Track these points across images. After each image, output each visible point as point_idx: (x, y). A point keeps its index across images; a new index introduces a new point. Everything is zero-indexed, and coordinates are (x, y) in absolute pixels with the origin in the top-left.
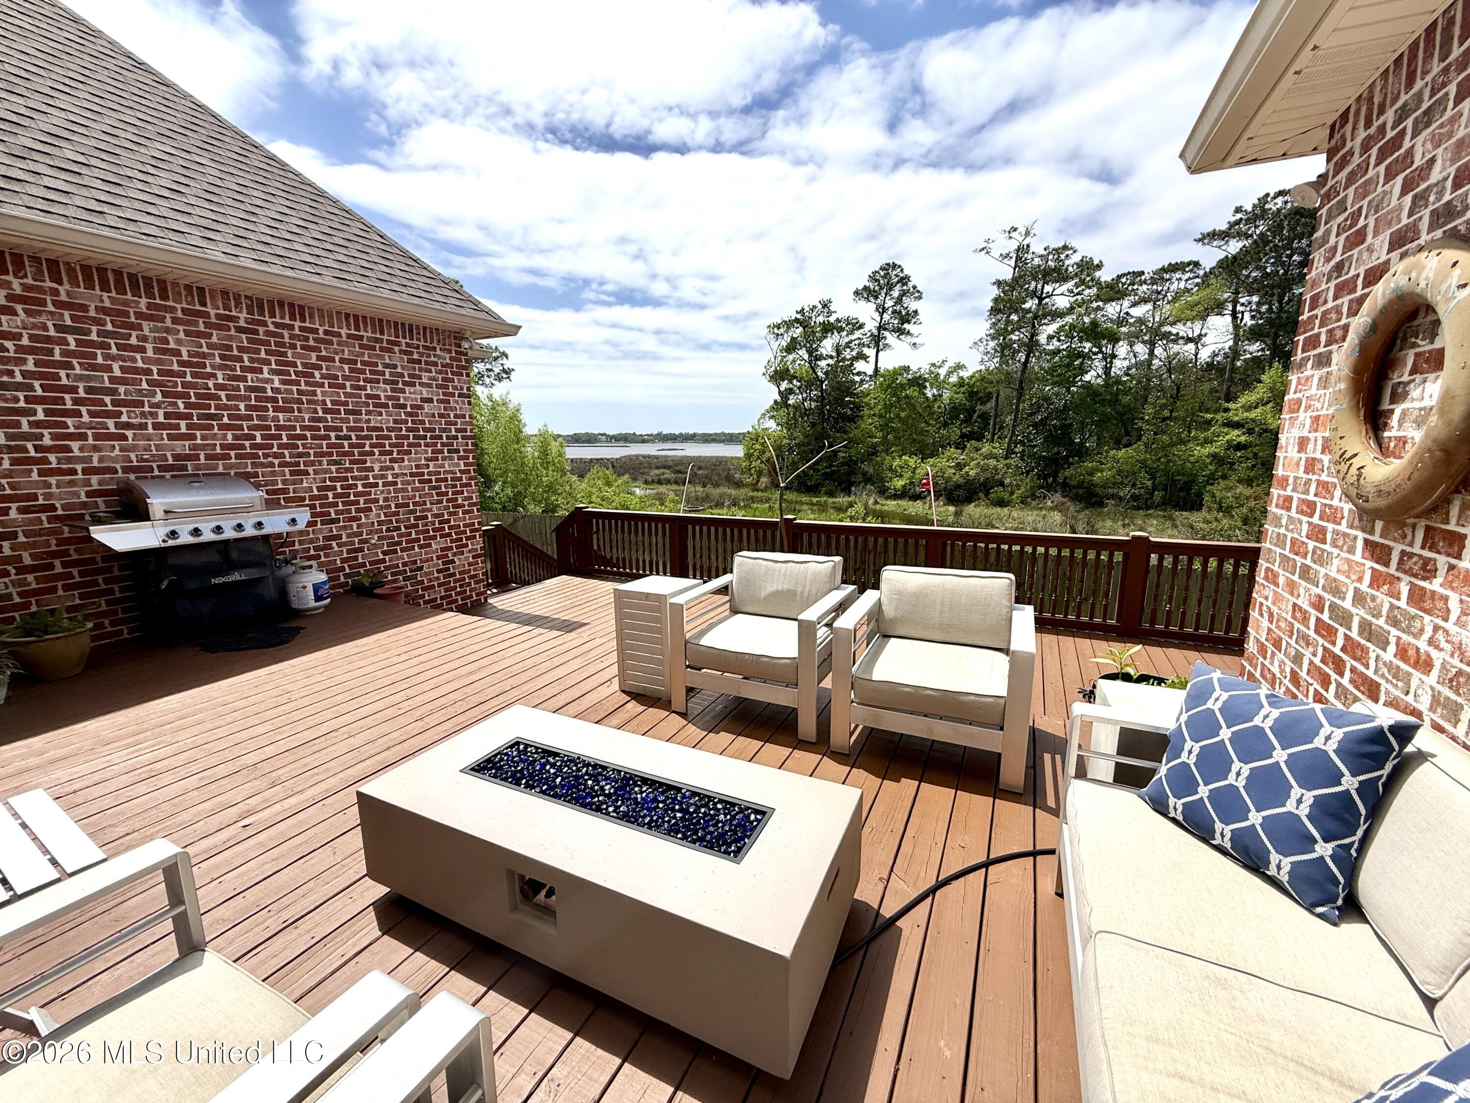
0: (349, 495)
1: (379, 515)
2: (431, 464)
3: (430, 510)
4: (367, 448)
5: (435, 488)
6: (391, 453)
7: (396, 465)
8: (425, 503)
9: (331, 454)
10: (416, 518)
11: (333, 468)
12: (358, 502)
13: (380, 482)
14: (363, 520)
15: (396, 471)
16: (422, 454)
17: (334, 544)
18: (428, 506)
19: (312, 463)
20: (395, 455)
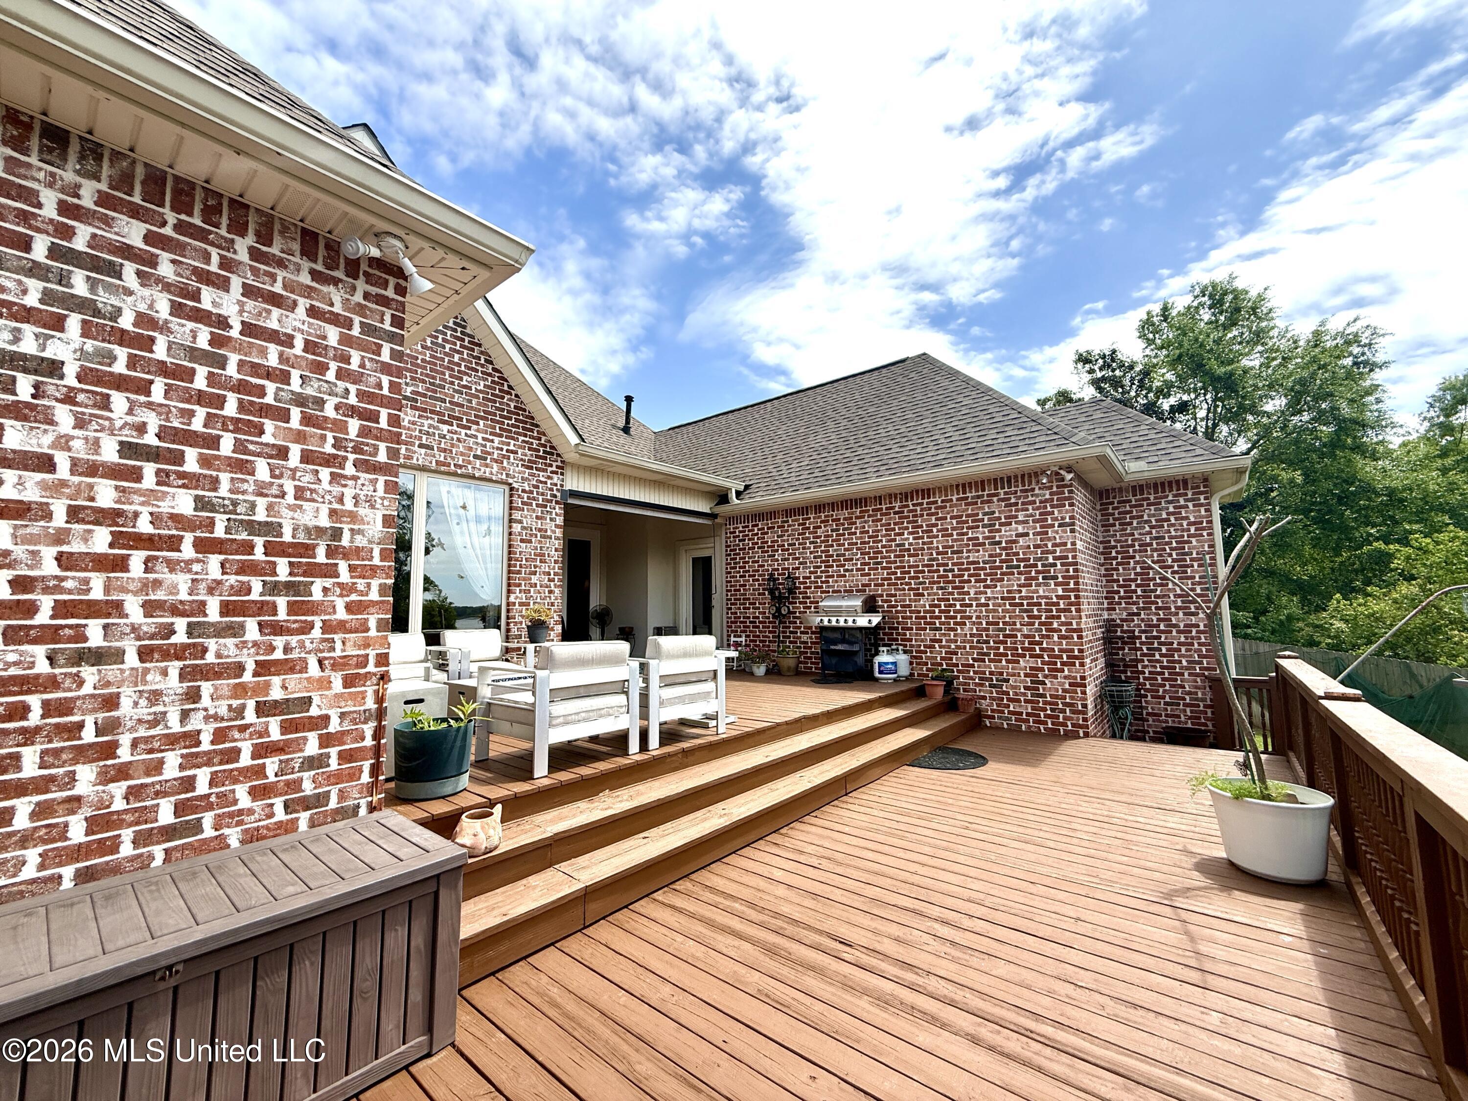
0: (949, 611)
1: (972, 629)
2: (1024, 590)
3: (1020, 630)
4: (966, 577)
5: (1026, 611)
6: (985, 580)
7: (989, 591)
8: (1014, 624)
9: (939, 582)
10: (1005, 636)
11: (940, 592)
12: (956, 617)
13: (974, 603)
14: (959, 631)
15: (989, 595)
16: (1015, 582)
17: (937, 645)
18: (1018, 626)
19: (927, 589)
20: (988, 582)
